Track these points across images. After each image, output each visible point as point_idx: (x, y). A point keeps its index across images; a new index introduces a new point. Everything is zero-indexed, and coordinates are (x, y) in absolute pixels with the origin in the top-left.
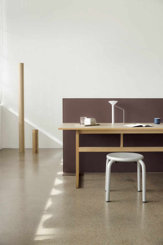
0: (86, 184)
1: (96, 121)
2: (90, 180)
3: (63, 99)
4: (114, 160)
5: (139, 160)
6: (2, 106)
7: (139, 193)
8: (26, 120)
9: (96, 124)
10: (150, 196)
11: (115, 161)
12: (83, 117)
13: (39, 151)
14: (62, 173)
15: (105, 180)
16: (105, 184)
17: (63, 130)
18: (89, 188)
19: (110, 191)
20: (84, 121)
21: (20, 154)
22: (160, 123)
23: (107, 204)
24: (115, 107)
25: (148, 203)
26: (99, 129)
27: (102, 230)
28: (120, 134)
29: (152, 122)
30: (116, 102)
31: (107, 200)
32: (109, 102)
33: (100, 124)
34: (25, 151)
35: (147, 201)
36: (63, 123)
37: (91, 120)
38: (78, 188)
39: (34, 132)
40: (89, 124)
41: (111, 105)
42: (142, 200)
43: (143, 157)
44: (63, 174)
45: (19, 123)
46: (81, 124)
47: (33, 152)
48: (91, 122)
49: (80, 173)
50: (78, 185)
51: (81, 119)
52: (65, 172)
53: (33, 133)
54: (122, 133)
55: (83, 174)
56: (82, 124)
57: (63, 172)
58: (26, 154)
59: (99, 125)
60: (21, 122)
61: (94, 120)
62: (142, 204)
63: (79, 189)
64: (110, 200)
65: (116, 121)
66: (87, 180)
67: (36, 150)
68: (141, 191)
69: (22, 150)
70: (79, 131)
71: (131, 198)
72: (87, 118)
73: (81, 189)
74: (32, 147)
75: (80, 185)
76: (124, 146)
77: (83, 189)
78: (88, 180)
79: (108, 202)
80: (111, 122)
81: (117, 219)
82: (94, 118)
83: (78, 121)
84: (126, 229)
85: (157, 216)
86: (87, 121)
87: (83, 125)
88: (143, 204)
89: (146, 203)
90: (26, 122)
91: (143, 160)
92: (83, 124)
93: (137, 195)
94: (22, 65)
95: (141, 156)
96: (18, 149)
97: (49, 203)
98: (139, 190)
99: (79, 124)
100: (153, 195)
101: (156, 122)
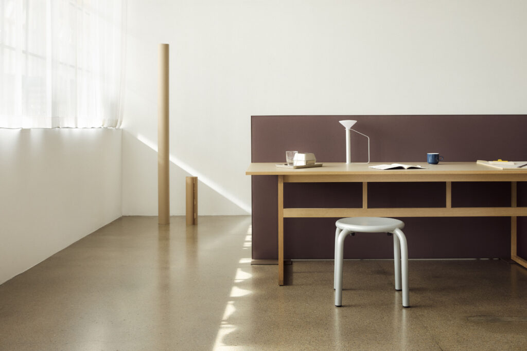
0: (296, 278)
1: (315, 159)
2: (304, 272)
3: (252, 116)
4: (349, 229)
5: (395, 229)
6: (122, 130)
7: (397, 294)
8: (172, 159)
9: (316, 164)
10: (417, 298)
11: (351, 231)
12: (291, 152)
13: (199, 221)
14: (249, 260)
15: (333, 272)
16: (333, 279)
17: (252, 176)
18: (303, 285)
19: (343, 290)
20: (292, 159)
21: (159, 227)
22: (439, 163)
23: (337, 310)
24: (351, 131)
25: (413, 309)
26: (322, 174)
27: (327, 347)
28: (361, 183)
29: (424, 160)
30: (353, 122)
31: (337, 303)
32: (340, 122)
33: (323, 165)
34: (171, 221)
35: (411, 305)
36: (252, 162)
37: (306, 157)
38: (282, 284)
39: (189, 181)
40: (303, 164)
41: (343, 128)
42: (402, 304)
43: (404, 224)
44: (252, 262)
45: (159, 164)
46: (286, 165)
47: (187, 221)
48: (307, 162)
49: (285, 260)
50: (282, 279)
51: (288, 156)
52: (255, 259)
53: (187, 183)
54: (365, 181)
55: (292, 262)
56: (289, 165)
57: (253, 258)
58: (172, 226)
59: (321, 166)
60: (162, 162)
61: (312, 156)
62: (401, 310)
63: (285, 287)
64: (343, 305)
65: (354, 159)
66: (298, 273)
67: (193, 219)
68: (400, 290)
69: (165, 220)
70: (284, 177)
71: (382, 301)
72: (299, 153)
73: (288, 287)
74: (184, 214)
75: (287, 280)
76: (369, 207)
77: (291, 287)
78: (300, 273)
79: (339, 308)
80: (345, 161)
81: (355, 332)
82: (312, 153)
83: (282, 160)
84: (369, 346)
85: (426, 328)
86: (300, 159)
87: (292, 167)
88: (404, 311)
89: (409, 309)
90: (172, 163)
91: (403, 230)
92: (291, 164)
93: (394, 297)
94: (166, 48)
95: (400, 222)
96: (156, 216)
97: (230, 310)
98: (397, 288)
99: (284, 165)
100: (423, 297)
101: (430, 159)
